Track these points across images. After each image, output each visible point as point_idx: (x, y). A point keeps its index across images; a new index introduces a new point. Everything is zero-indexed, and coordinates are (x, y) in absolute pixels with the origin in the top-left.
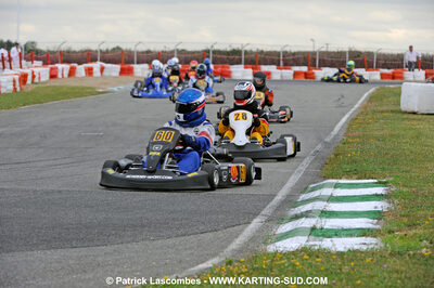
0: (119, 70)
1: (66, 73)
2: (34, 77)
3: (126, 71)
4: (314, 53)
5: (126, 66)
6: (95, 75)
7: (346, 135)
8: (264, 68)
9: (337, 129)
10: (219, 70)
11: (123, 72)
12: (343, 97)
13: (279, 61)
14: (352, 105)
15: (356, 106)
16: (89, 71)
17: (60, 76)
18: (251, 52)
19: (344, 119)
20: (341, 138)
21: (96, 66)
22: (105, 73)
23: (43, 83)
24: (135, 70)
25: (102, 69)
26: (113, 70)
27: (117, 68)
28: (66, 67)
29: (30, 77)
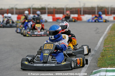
4: (80, 8)
7: (104, 46)
8: (57, 16)
9: (99, 44)
12: (97, 28)
13: (64, 12)
14: (103, 33)
15: (105, 33)
18: (50, 8)
19: (101, 39)
20: (102, 48)
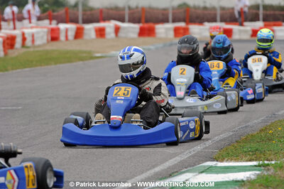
0: (138, 30)
1: (71, 34)
2: (24, 39)
3: (146, 32)
5: (146, 25)
6: (108, 36)
11: (143, 33)
16: (101, 33)
17: (62, 37)
21: (109, 26)
22: (121, 34)
23: (39, 46)
24: (157, 31)
25: (117, 30)
26: (131, 29)
27: (136, 27)
28: (71, 27)
29: (19, 41)
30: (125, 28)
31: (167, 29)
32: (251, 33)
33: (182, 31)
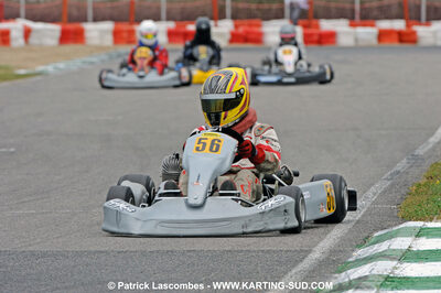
0: (58, 34)
3: (71, 36)
5: (71, 26)
6: (14, 43)
10: (241, 30)
11: (65, 37)
13: (353, 11)
16: (3, 38)
21: (16, 27)
22: (33, 40)
24: (88, 35)
25: (27, 33)
26: (49, 32)
27: (54, 30)
30: (38, 31)
31: (102, 32)
32: (228, 37)
33: (125, 35)
